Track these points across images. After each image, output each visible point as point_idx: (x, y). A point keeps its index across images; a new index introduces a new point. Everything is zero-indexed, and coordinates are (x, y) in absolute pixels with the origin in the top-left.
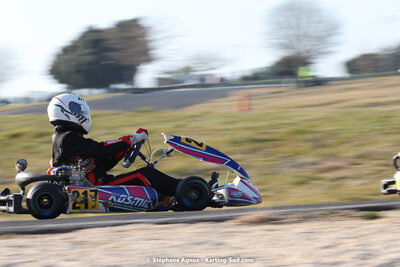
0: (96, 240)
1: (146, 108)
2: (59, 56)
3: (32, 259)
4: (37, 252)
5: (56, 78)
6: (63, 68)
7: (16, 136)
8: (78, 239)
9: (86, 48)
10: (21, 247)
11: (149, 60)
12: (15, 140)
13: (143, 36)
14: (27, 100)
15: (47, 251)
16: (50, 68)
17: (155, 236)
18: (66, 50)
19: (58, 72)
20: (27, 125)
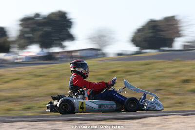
0: (153, 123)
1: (177, 60)
2: (136, 33)
5: (134, 44)
6: (138, 39)
7: (114, 72)
8: (145, 122)
9: (149, 29)
11: (179, 36)
12: (113, 74)
13: (177, 24)
15: (129, 128)
16: (131, 39)
17: (182, 121)
18: (139, 30)
19: (135, 41)
20: (120, 67)
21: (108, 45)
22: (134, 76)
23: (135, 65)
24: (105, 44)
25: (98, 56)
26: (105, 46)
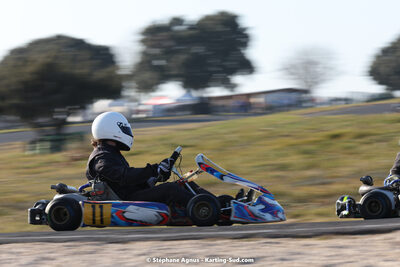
2: (378, 57)
3: (351, 259)
4: (357, 252)
5: (375, 79)
6: (383, 70)
7: (336, 136)
10: (341, 247)
12: (334, 141)
14: (347, 100)
15: (367, 251)
16: (369, 69)
18: (386, 51)
19: (376, 73)
20: (347, 126)
21: (323, 81)
22: (375, 145)
23: (379, 122)
24: (316, 80)
25: (304, 105)
26: (316, 83)
